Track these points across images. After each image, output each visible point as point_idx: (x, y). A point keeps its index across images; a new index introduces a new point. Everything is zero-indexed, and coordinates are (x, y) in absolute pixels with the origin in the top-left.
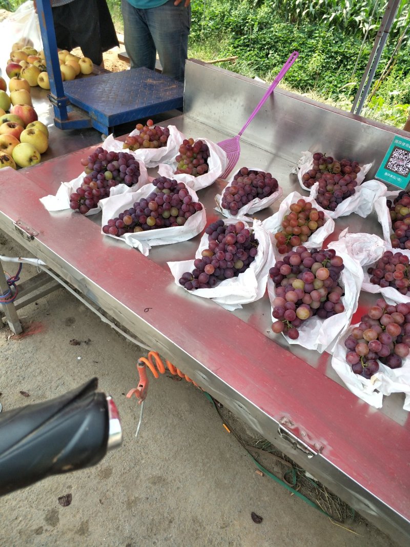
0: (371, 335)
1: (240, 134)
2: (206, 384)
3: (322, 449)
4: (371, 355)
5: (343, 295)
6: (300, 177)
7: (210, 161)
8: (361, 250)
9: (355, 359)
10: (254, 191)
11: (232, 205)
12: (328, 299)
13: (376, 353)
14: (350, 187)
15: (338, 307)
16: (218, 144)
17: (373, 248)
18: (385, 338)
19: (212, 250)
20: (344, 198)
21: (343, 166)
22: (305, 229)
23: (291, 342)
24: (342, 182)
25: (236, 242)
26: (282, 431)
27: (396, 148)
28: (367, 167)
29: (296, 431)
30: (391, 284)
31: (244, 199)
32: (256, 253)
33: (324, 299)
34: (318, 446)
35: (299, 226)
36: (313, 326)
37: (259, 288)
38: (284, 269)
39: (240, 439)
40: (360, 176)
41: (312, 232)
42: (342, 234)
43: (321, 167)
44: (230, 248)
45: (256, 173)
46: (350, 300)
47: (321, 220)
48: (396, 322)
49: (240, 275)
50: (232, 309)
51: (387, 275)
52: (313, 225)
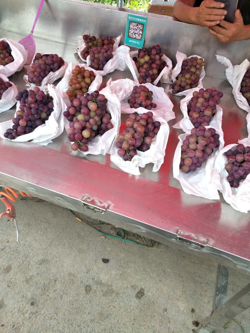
0: (128, 136)
1: (32, 32)
2: (36, 193)
3: (108, 207)
4: (131, 148)
5: (111, 118)
6: (79, 54)
7: (13, 53)
8: (121, 90)
9: (123, 152)
10: (48, 67)
11: (35, 79)
12: (102, 123)
13: (134, 146)
14: (109, 53)
15: (109, 126)
16: (19, 42)
17: (127, 87)
18: (136, 135)
19: (22, 110)
20: (107, 61)
21: (103, 41)
22: (83, 84)
23: (85, 153)
24: (103, 50)
25: (36, 101)
26: (85, 204)
27: (131, 22)
28: (118, 39)
29: (93, 202)
30: (141, 105)
31: (42, 74)
32: (53, 105)
33: (99, 123)
34: (106, 206)
35: (79, 83)
36: (97, 141)
37: (59, 126)
38: (72, 111)
39: (88, 223)
40: (115, 45)
41: (89, 85)
42: (108, 83)
43: (90, 44)
44: (33, 105)
45: (47, 55)
46: (116, 120)
47: (92, 76)
48: (142, 125)
49: (46, 122)
50: (46, 144)
51: (137, 100)
52: (88, 80)
